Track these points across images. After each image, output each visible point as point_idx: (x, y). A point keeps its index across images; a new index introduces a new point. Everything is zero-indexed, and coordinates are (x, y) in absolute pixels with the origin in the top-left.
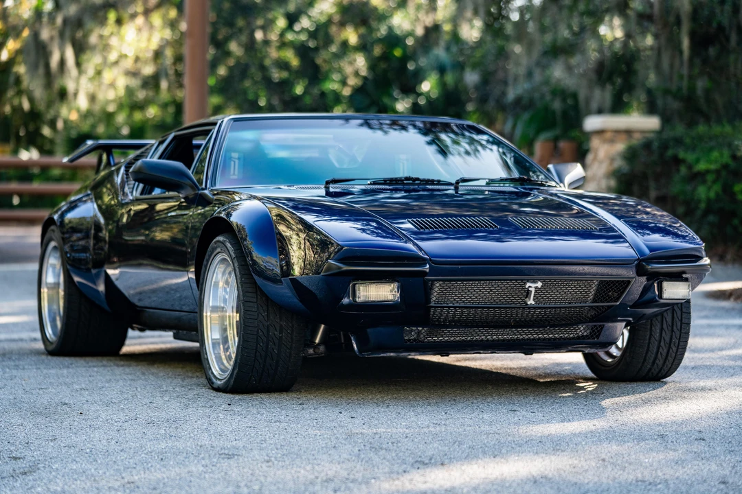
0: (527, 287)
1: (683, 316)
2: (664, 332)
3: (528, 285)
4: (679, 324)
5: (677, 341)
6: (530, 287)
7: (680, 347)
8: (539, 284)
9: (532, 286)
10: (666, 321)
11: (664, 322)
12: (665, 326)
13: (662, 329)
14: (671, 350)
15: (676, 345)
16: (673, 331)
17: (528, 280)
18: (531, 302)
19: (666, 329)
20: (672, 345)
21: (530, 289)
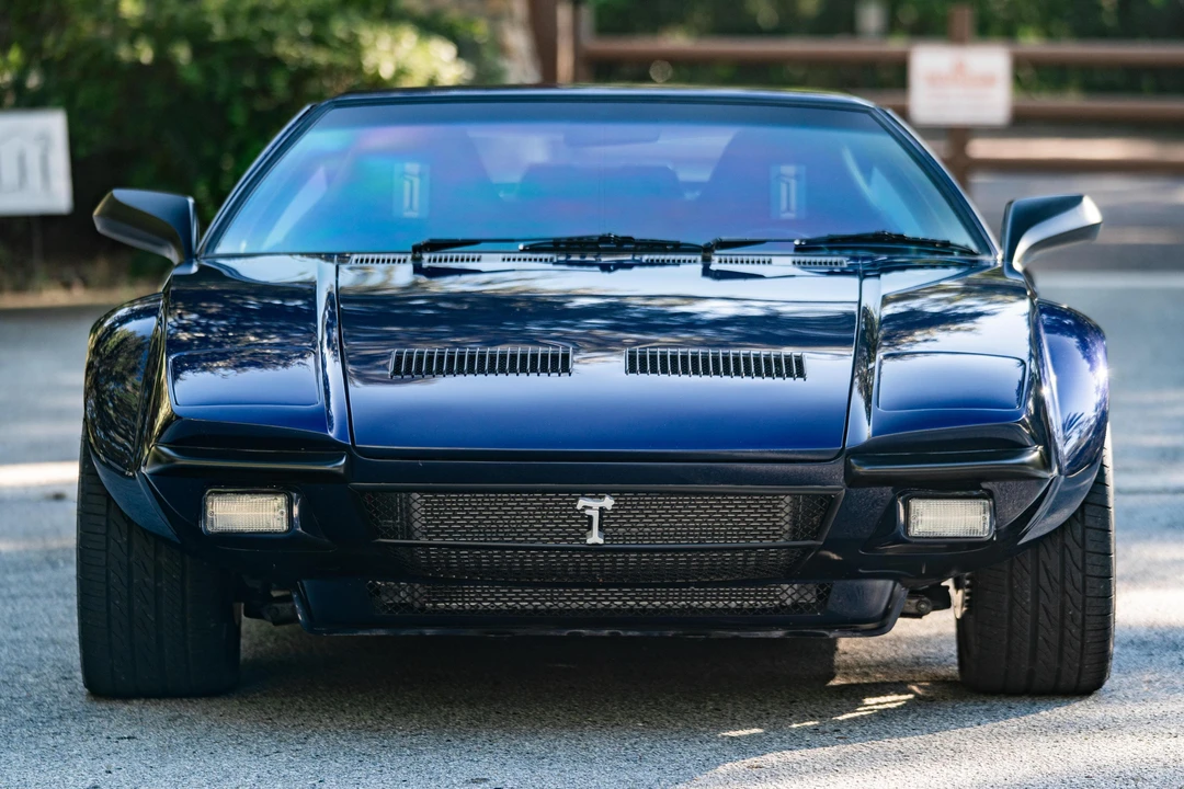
0: (579, 507)
1: (1088, 561)
2: (1043, 596)
3: (582, 503)
4: (1078, 577)
5: (1080, 615)
6: (586, 507)
7: (1088, 627)
8: (608, 502)
9: (592, 506)
10: (1047, 571)
11: (1043, 574)
12: (1044, 581)
13: (1037, 589)
14: (1067, 634)
15: (1079, 622)
16: (1064, 592)
17: (584, 493)
18: (595, 538)
19: (1048, 589)
20: (1067, 622)
21: (588, 512)
